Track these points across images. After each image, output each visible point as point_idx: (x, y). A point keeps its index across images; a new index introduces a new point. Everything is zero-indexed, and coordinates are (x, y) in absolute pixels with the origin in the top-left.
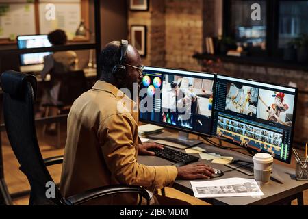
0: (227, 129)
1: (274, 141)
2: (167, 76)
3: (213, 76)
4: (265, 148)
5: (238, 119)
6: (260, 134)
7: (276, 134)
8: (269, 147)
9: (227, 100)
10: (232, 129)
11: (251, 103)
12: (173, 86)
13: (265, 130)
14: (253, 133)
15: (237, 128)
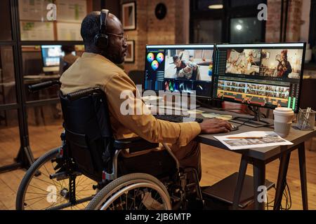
0: (228, 90)
1: (280, 94)
2: (169, 51)
3: (212, 46)
4: (270, 102)
5: (240, 79)
6: (264, 90)
7: (282, 87)
8: (275, 100)
9: (228, 65)
10: (233, 90)
11: (253, 64)
12: (175, 59)
13: (268, 86)
14: (256, 90)
15: (239, 88)
